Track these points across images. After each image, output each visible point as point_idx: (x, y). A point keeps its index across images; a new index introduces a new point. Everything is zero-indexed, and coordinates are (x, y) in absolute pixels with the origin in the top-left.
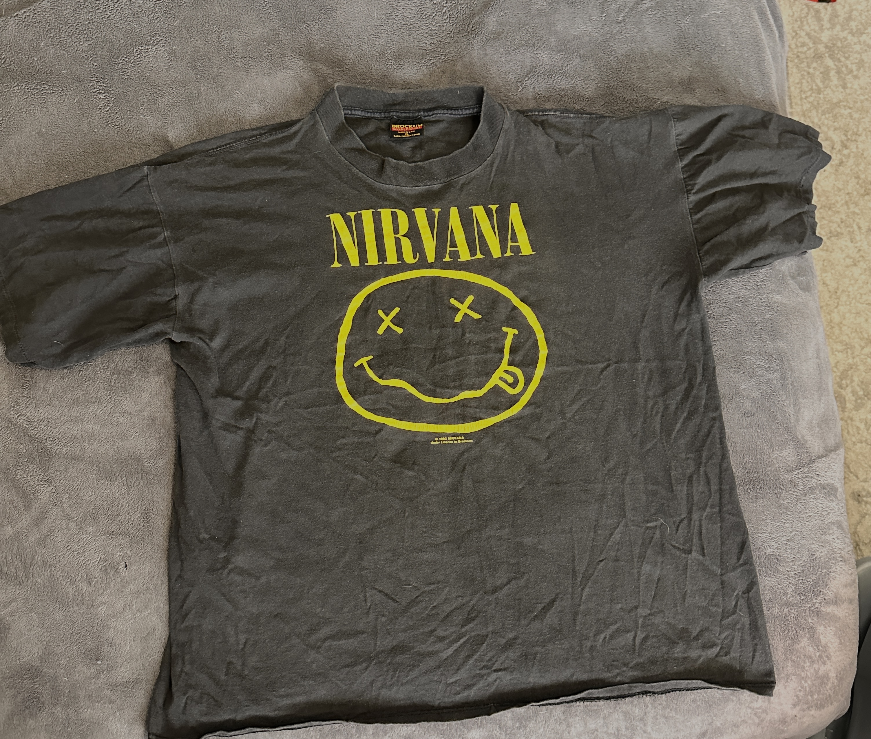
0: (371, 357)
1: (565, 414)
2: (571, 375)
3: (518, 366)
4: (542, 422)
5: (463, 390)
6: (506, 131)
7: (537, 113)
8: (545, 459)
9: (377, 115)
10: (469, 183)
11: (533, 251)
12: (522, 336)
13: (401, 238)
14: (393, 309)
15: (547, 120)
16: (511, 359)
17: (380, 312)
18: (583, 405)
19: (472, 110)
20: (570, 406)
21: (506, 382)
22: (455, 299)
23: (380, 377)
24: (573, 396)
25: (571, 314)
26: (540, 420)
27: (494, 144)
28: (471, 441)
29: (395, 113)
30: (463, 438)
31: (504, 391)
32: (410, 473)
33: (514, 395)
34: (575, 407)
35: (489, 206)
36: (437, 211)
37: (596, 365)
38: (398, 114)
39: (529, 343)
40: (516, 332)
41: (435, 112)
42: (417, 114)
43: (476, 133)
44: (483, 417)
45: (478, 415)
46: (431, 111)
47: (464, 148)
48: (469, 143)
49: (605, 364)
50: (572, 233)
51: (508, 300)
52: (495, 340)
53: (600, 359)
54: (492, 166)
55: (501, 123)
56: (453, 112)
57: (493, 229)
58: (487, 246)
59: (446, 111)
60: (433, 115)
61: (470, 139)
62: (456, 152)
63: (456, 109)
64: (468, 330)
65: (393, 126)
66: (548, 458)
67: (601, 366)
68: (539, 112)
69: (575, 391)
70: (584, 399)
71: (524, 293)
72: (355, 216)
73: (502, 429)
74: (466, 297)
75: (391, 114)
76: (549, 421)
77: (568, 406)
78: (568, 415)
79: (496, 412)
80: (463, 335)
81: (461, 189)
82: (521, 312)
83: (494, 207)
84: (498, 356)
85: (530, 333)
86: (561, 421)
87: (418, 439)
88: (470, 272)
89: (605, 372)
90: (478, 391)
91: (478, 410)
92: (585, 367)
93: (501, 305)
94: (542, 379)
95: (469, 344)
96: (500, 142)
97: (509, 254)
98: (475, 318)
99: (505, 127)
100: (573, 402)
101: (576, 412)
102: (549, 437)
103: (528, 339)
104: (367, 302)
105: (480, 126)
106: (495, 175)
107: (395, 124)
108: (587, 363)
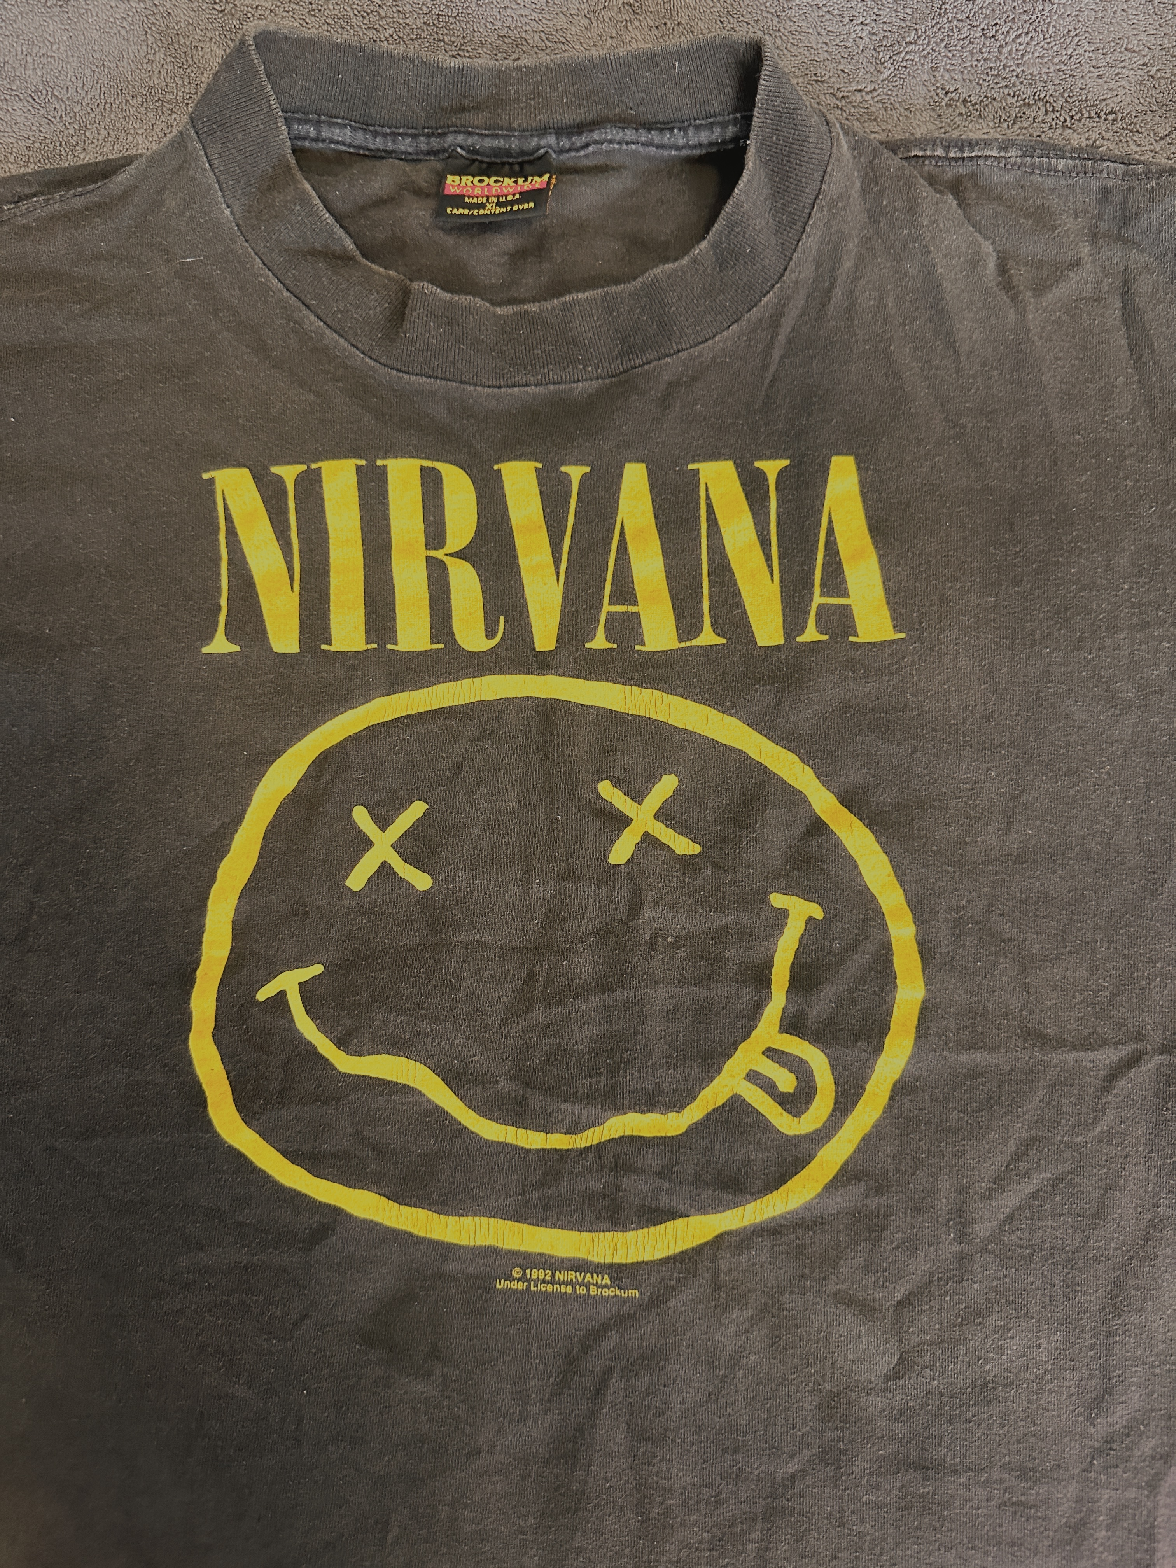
0: (318, 969)
1: (969, 1223)
2: (1001, 1085)
3: (816, 1038)
4: (886, 1246)
5: (620, 1109)
6: (832, 205)
7: (940, 152)
8: (888, 1378)
9: (405, 145)
10: (694, 379)
11: (897, 628)
12: (837, 928)
13: (448, 561)
14: (404, 805)
15: (974, 176)
16: (792, 1009)
17: (361, 816)
18: (1035, 1195)
19: (718, 130)
20: (991, 1194)
21: (769, 1087)
22: (617, 783)
23: (341, 1043)
24: (1004, 1159)
25: (1019, 860)
26: (879, 1239)
27: (788, 251)
28: (635, 1293)
29: (460, 138)
30: (607, 1280)
31: (761, 1123)
32: (420, 1387)
33: (797, 1141)
34: (1008, 1201)
35: (757, 464)
36: (576, 473)
37: (1091, 1055)
38: (470, 141)
39: (860, 960)
40: (818, 913)
41: (596, 136)
42: (534, 142)
43: (728, 208)
44: (683, 1208)
45: (665, 1201)
46: (580, 133)
47: (685, 260)
48: (704, 245)
49: (1125, 1051)
50: (1037, 572)
51: (797, 798)
52: (745, 936)
53: (1108, 1031)
54: (775, 323)
55: (818, 176)
56: (655, 136)
57: (765, 543)
58: (740, 605)
59: (630, 134)
60: (587, 145)
61: (707, 230)
62: (657, 271)
63: (666, 127)
64: (649, 897)
65: (450, 179)
66: (896, 1375)
67: (1109, 1056)
68: (947, 149)
69: (1012, 1146)
70: (1040, 1177)
71: (855, 776)
72: (300, 480)
73: (743, 1258)
74: (652, 778)
75: (450, 139)
76: (909, 1246)
77: (982, 1197)
78: (982, 1229)
79: (728, 1197)
80: (635, 908)
81: (665, 400)
82: (838, 844)
83: (771, 468)
84: (748, 994)
85: (867, 919)
86: (955, 1248)
87: (451, 1267)
88: (672, 692)
89: (1122, 1082)
90: (672, 1115)
91: (666, 1185)
92: (1055, 1057)
93: (771, 814)
94: (900, 1089)
95: (652, 945)
96: (811, 242)
97: (811, 634)
98: (680, 851)
99: (831, 189)
100: (1000, 1182)
101: (1009, 1219)
102: (903, 1304)
103: (857, 942)
104: (318, 778)
105: (741, 184)
106: (782, 357)
107: (460, 172)
108: (1061, 1043)
